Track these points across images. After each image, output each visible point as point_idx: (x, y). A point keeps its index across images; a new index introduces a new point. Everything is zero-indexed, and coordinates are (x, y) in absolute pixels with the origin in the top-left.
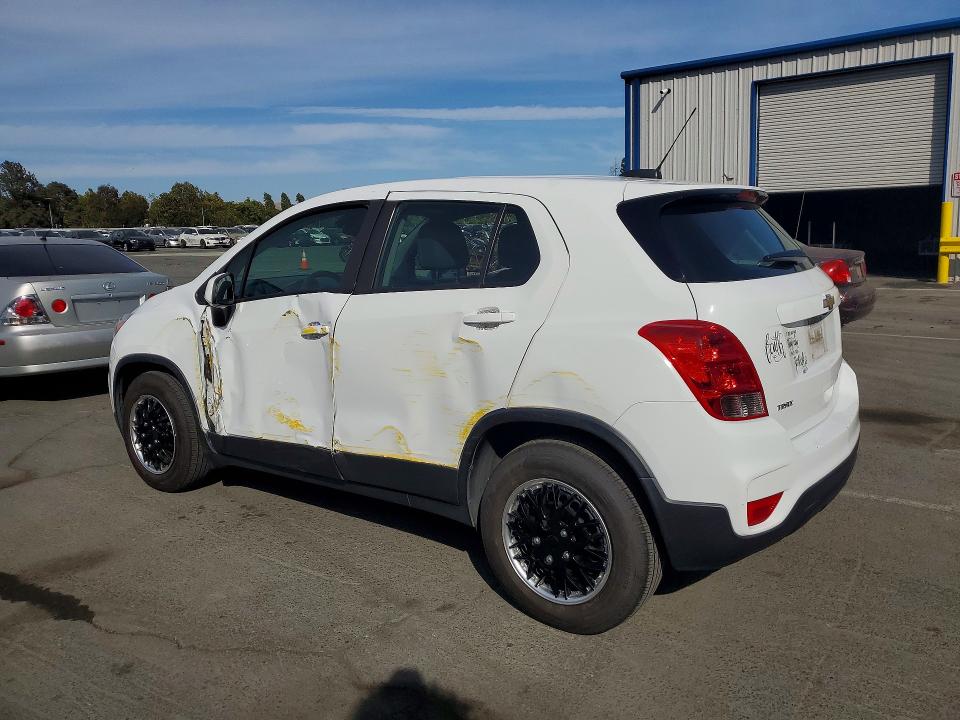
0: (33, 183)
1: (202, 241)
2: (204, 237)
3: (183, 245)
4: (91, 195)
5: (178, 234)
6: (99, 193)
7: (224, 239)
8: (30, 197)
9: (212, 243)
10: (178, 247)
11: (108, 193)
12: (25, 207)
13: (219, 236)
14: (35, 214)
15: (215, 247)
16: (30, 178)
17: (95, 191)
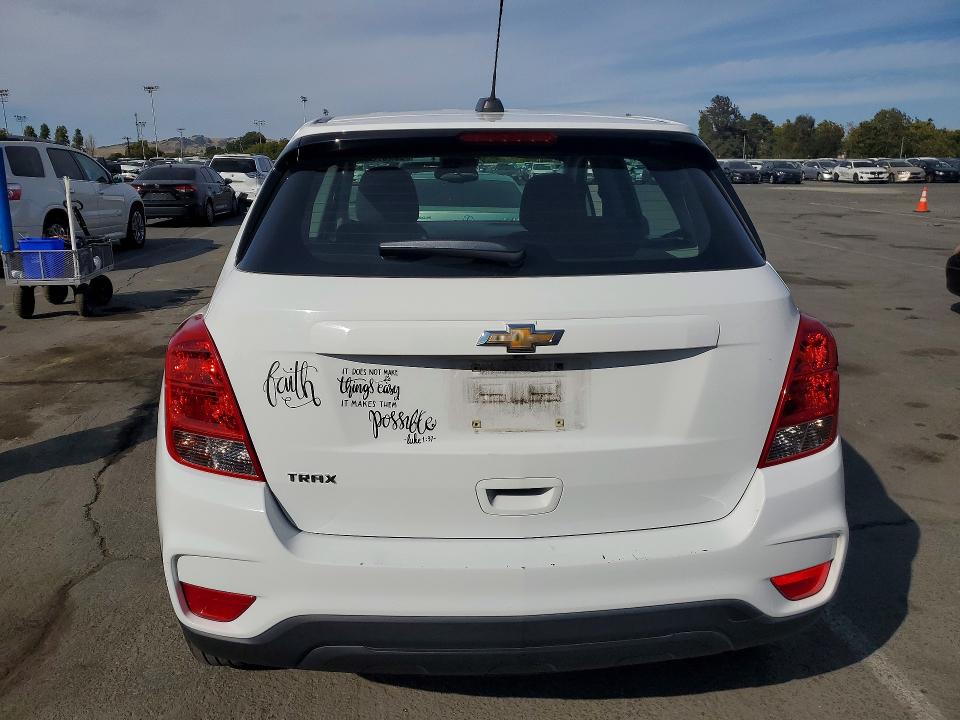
0: (736, 116)
1: (856, 175)
2: (858, 170)
3: (836, 179)
4: (789, 126)
5: (834, 166)
6: (796, 123)
7: (881, 173)
8: (730, 129)
9: (866, 178)
10: (830, 180)
11: (805, 122)
12: (726, 138)
13: (877, 169)
14: (732, 146)
15: (870, 182)
16: (734, 111)
17: (793, 121)
